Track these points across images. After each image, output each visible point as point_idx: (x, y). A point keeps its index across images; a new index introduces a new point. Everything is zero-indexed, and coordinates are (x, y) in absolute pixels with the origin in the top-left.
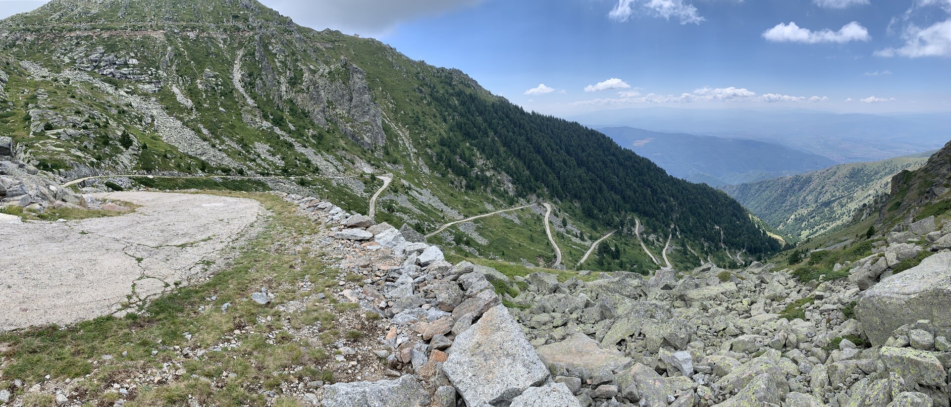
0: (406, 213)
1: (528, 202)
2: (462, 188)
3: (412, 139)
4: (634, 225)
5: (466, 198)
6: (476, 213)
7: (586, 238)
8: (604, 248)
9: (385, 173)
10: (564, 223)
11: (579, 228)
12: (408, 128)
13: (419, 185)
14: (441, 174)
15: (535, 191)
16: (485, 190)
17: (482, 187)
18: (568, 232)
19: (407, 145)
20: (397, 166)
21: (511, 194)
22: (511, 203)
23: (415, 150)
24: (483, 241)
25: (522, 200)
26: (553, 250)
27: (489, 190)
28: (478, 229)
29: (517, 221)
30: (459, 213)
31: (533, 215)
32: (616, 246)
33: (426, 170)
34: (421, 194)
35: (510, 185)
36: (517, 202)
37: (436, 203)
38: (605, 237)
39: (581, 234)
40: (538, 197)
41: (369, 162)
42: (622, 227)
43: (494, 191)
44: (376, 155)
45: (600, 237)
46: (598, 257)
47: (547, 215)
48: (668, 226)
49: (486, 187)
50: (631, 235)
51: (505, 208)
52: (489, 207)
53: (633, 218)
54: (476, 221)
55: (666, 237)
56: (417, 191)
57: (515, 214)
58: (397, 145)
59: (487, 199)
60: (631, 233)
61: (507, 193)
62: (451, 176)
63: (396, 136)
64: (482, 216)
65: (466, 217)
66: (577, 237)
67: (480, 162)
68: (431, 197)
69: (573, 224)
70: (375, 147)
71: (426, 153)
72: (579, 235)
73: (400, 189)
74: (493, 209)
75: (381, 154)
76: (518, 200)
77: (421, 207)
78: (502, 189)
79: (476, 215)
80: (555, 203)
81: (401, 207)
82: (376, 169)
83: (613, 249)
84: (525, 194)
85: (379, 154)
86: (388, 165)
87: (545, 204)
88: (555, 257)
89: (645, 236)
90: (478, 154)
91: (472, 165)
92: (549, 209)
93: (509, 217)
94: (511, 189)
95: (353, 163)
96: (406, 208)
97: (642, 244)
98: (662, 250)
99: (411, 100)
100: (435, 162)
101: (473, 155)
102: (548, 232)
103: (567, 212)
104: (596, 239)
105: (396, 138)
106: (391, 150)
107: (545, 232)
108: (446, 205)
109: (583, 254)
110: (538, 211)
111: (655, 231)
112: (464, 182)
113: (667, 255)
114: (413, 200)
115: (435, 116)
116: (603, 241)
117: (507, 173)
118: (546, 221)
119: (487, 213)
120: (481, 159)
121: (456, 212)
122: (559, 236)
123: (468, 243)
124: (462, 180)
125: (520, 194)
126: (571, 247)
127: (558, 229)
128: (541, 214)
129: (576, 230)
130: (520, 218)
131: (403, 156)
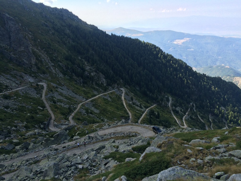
0: (61, 102)
1: (113, 88)
2: (81, 83)
3: (49, 57)
4: (168, 100)
5: (84, 89)
6: (90, 97)
7: (142, 107)
8: (152, 113)
9: (41, 80)
10: (132, 99)
11: (139, 101)
12: (45, 50)
13: (60, 84)
14: (69, 76)
15: (116, 82)
16: (93, 84)
17: (91, 82)
18: (134, 104)
19: (47, 61)
20: (45, 75)
21: (105, 85)
22: (105, 90)
23: (53, 64)
24: (97, 111)
25: (110, 87)
26: (128, 114)
27: (94, 83)
28: (93, 105)
29: (109, 99)
30: (83, 98)
31: (116, 95)
32: (158, 112)
33: (61, 75)
34: (62, 90)
35: (104, 80)
36: (108, 89)
37: (70, 94)
38: (152, 107)
39: (140, 105)
40: (118, 85)
41: (30, 75)
42: (162, 102)
43: (97, 84)
44: (33, 70)
45: (150, 107)
46: (148, 117)
47: (123, 95)
48: (189, 103)
49: (92, 82)
50: (166, 107)
51: (103, 93)
52: (96, 93)
53: (168, 97)
54: (92, 101)
55: (187, 109)
56: (60, 89)
57: (108, 95)
58: (41, 62)
59: (94, 88)
60: (166, 105)
61: (103, 84)
62: (75, 77)
63: (40, 56)
64: (94, 98)
65: (87, 99)
66: (138, 106)
67: (88, 68)
68: (68, 90)
69: (136, 99)
70: (31, 66)
71: (59, 66)
72: (139, 105)
73: (53, 89)
74: (98, 93)
75: (36, 69)
76: (108, 87)
77: (66, 98)
78: (100, 82)
79: (91, 98)
80: (126, 88)
81: (58, 99)
82: (35, 79)
83: (157, 113)
84: (111, 84)
85: (34, 69)
86: (41, 76)
87: (122, 89)
88: (129, 117)
89: (174, 107)
90: (86, 63)
91: (84, 70)
92: (124, 92)
93: (105, 97)
94: (104, 82)
95: (23, 78)
96: (60, 99)
97: (172, 112)
98: (183, 117)
99: (42, 32)
100: (65, 70)
101: (83, 64)
102: (124, 104)
103: (133, 93)
104: (148, 108)
105: (40, 57)
106: (39, 65)
107: (123, 105)
108: (76, 94)
109: (141, 115)
110: (118, 93)
111: (180, 105)
112: (82, 80)
113: (185, 120)
114: (61, 94)
115: (58, 42)
116: (151, 108)
117: (102, 73)
118: (123, 98)
119: (96, 96)
120: (88, 66)
121: (81, 97)
122: (129, 106)
123: (91, 113)
124: (80, 79)
125: (108, 85)
126: (136, 112)
127: (128, 102)
128: (120, 95)
129: (137, 102)
130: (111, 97)
131: (47, 68)
